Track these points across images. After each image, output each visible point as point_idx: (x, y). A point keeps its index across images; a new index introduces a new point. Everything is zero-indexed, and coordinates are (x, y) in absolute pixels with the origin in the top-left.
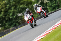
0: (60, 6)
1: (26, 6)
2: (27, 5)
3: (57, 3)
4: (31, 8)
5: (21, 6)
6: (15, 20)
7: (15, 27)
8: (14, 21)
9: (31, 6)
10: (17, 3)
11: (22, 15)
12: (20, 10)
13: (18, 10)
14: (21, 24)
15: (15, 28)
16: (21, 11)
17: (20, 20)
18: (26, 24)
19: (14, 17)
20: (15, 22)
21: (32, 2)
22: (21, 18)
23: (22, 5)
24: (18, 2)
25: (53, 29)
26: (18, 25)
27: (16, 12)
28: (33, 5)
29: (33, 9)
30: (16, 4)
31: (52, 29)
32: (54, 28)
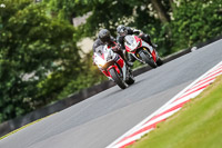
0: (173, 44)
1: (49, 48)
2: (52, 42)
3: (164, 36)
4: (70, 52)
5: (31, 46)
6: (11, 96)
7: (11, 121)
8: (6, 98)
9: (70, 44)
10: (19, 35)
11: (37, 78)
12: (27, 59)
13: (22, 60)
14: (32, 110)
15: (12, 126)
16: (30, 62)
17: (29, 96)
18: (52, 110)
19: (9, 84)
20: (10, 102)
21: (74, 32)
22: (32, 88)
23: (37, 43)
24: (19, 32)
25: (150, 127)
26: (23, 114)
27: (14, 67)
28: (75, 44)
29: (75, 58)
30: (13, 38)
31: (145, 129)
32: (154, 125)
